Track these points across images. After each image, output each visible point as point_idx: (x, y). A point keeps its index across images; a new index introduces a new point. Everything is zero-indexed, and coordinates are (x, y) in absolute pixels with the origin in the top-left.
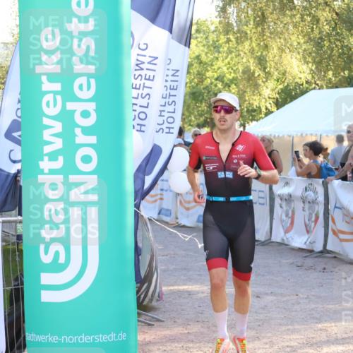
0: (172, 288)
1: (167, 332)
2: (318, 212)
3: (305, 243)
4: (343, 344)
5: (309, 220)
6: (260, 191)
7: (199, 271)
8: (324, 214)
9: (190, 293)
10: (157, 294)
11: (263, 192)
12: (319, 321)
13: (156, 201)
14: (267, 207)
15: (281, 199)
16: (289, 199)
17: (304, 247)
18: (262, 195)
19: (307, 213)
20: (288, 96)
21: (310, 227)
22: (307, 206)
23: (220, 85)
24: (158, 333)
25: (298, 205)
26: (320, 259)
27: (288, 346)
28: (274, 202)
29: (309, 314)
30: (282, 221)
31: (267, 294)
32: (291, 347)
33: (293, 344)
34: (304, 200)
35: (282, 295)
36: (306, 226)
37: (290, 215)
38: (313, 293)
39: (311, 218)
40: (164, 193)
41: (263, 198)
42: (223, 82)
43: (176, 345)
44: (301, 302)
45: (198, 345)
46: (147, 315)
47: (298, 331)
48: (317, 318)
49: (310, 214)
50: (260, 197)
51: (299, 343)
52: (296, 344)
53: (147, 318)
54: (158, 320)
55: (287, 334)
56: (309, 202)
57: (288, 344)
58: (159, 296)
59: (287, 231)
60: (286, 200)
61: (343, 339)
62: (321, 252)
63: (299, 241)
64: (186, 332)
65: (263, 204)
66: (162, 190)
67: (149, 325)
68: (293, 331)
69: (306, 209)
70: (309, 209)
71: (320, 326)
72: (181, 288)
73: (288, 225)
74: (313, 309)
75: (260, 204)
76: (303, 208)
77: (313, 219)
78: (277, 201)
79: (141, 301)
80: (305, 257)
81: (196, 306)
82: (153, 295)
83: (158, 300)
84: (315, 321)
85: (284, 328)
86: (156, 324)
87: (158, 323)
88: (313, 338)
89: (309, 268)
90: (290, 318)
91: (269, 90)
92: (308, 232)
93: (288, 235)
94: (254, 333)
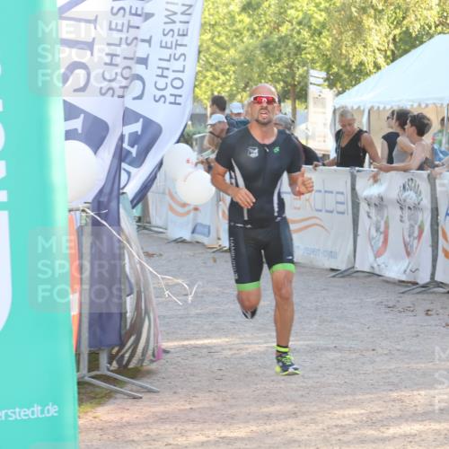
0: (186, 343)
1: (159, 409)
2: (422, 222)
3: (405, 271)
4: (422, 421)
5: (410, 236)
6: (338, 193)
7: (234, 317)
8: (432, 225)
9: (210, 350)
10: (150, 352)
11: (342, 193)
12: (396, 386)
13: (188, 212)
14: (349, 218)
15: (368, 204)
16: (379, 204)
17: (404, 278)
18: (340, 198)
19: (407, 225)
20: (406, 43)
21: (412, 246)
22: (406, 212)
23: (306, 34)
24: (146, 409)
25: (394, 213)
26: (425, 296)
27: (336, 426)
28: (358, 210)
29: (383, 378)
30: (370, 239)
31: (328, 349)
32: (341, 426)
33: (347, 422)
34: (401, 205)
35: (351, 350)
36: (406, 245)
37: (382, 229)
38: (398, 347)
39: (413, 232)
41: (342, 203)
42: (310, 27)
43: (167, 426)
44: (378, 359)
45: (200, 426)
46: (134, 384)
47: (359, 404)
48: (393, 384)
49: (412, 226)
50: (337, 203)
51: (356, 422)
52: (351, 422)
53: (134, 388)
54: (150, 391)
55: (341, 408)
56: (409, 208)
57: (339, 422)
58: (154, 355)
59: (378, 254)
60: (375, 205)
62: (427, 285)
63: (395, 269)
64: (188, 407)
65: (343, 213)
67: (135, 398)
68: (351, 405)
69: (406, 218)
70: (410, 218)
71: (395, 395)
72: (200, 342)
73: (380, 244)
74: (390, 370)
75: (339, 213)
76: (401, 217)
77: (416, 234)
78: (363, 207)
79: (124, 362)
80: (403, 293)
81: (215, 369)
82: (144, 354)
83: (152, 361)
84: (390, 387)
85: (339, 399)
86: (145, 396)
87: (149, 395)
88: (378, 412)
90: (352, 384)
91: (378, 35)
92: (408, 254)
93: (380, 260)
94: (290, 407)
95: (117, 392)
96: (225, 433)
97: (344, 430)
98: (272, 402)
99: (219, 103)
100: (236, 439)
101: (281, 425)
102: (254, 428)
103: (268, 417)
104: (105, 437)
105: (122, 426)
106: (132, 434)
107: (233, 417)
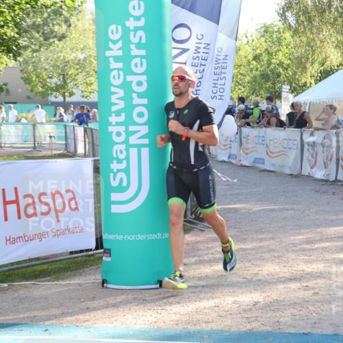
0: (225, 207)
3: (324, 175)
4: (330, 241)
5: (326, 159)
6: (294, 140)
8: (336, 154)
9: (236, 210)
11: (296, 140)
12: (319, 226)
13: (227, 149)
15: (308, 145)
16: (313, 145)
17: (323, 178)
18: (295, 142)
19: (325, 154)
20: (326, 74)
21: (327, 164)
22: (325, 149)
23: (281, 70)
24: (207, 236)
25: (320, 149)
26: (332, 186)
27: (292, 244)
28: (303, 148)
29: (313, 223)
30: (309, 161)
31: (288, 210)
35: (298, 210)
36: (325, 163)
37: (314, 156)
38: (321, 209)
40: (232, 143)
41: (296, 145)
42: (282, 66)
44: (311, 214)
47: (302, 234)
48: (318, 225)
49: (328, 155)
50: (294, 145)
52: (298, 242)
53: (202, 226)
55: (294, 236)
56: (327, 147)
57: (293, 242)
60: (311, 145)
61: (331, 238)
62: (334, 181)
63: (319, 174)
66: (231, 141)
67: (202, 230)
68: (299, 234)
69: (325, 151)
70: (327, 151)
71: (318, 230)
72: (231, 206)
73: (313, 163)
74: (317, 219)
76: (323, 151)
77: (329, 159)
78: (306, 147)
79: (198, 215)
80: (323, 185)
81: (238, 218)
85: (293, 232)
86: (206, 230)
87: (208, 229)
88: (310, 238)
89: (324, 192)
90: (299, 225)
91: (313, 69)
92: (325, 167)
93: (313, 170)
94: (271, 235)
95: (194, 228)
96: (242, 246)
97: (295, 245)
98: (263, 233)
99: (242, 100)
100: (247, 249)
101: (266, 243)
102: (254, 244)
103: (261, 240)
104: (189, 247)
105: (196, 243)
106: (200, 246)
107: (245, 239)
